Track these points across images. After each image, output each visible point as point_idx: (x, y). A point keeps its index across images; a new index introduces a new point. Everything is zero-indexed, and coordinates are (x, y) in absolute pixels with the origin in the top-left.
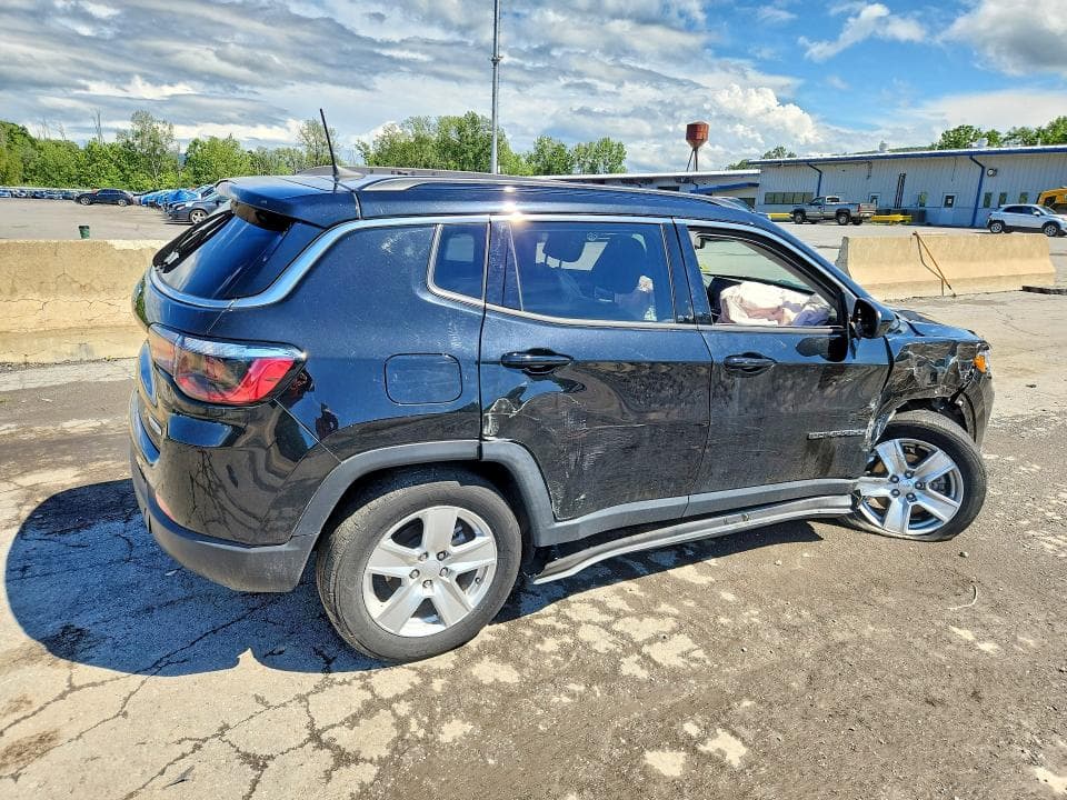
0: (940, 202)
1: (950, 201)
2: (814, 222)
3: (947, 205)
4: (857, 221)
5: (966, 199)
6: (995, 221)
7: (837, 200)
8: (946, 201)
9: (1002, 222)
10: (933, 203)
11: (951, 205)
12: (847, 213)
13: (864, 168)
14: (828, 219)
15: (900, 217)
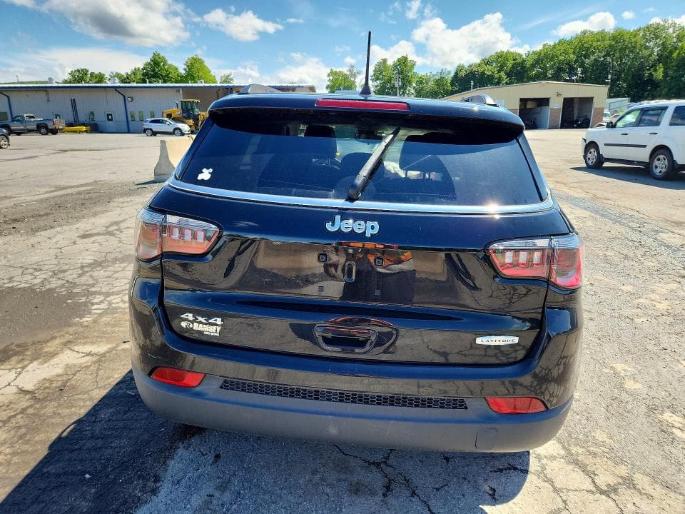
0: (104, 118)
1: (110, 117)
2: (19, 134)
3: (109, 120)
4: (54, 132)
5: (119, 116)
6: (147, 129)
7: (33, 117)
8: (108, 117)
9: (151, 129)
10: (100, 118)
11: (111, 120)
12: (46, 127)
13: (42, 95)
14: (30, 131)
15: (84, 128)
